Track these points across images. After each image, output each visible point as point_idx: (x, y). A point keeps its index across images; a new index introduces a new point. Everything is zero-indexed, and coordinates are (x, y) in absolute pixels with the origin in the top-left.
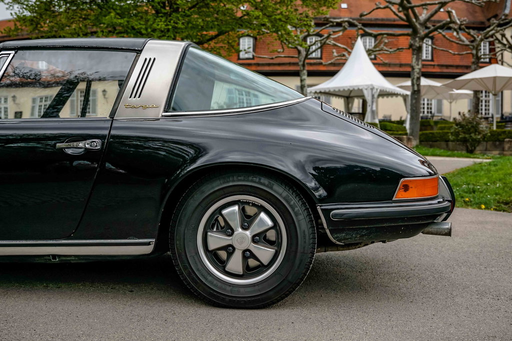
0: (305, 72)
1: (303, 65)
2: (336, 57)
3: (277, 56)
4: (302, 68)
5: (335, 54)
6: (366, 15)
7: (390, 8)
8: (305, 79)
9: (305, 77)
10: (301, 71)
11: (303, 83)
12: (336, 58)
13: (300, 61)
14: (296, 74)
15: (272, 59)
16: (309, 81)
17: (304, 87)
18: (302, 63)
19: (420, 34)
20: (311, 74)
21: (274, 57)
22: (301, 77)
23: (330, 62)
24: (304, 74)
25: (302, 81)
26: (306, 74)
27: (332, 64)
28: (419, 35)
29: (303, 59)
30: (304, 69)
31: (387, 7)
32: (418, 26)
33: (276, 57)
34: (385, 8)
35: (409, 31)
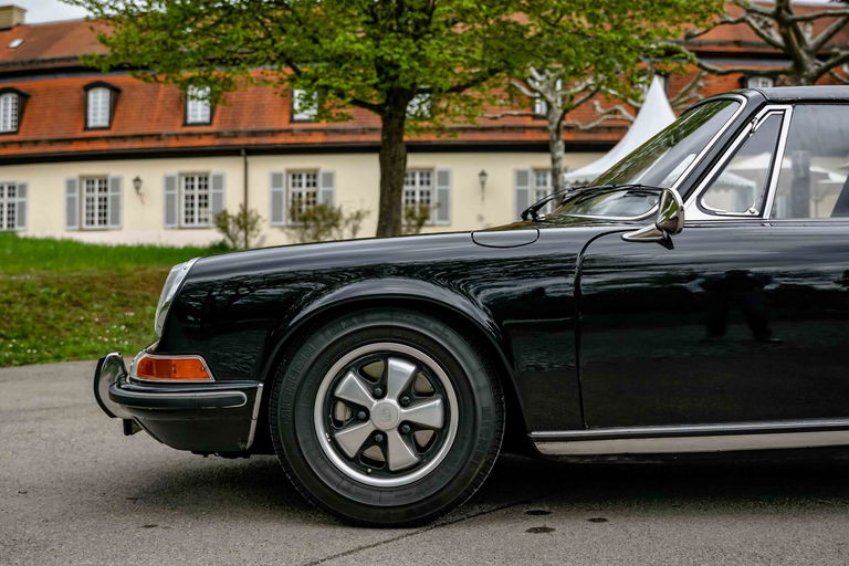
0: (561, 144)
1: (558, 131)
2: (603, 115)
3: (504, 112)
4: (555, 137)
5: (599, 109)
6: (699, 35)
7: (749, 23)
8: (560, 158)
9: (560, 153)
10: (554, 142)
11: (557, 166)
12: (605, 117)
13: (551, 123)
14: (543, 148)
15: (495, 118)
16: (567, 160)
17: (560, 172)
18: (554, 126)
19: (808, 70)
20: (571, 148)
21: (498, 115)
22: (553, 153)
23: (593, 125)
24: (559, 148)
25: (554, 161)
26: (563, 147)
27: (596, 129)
28: (806, 73)
29: (557, 120)
30: (558, 139)
31: (743, 20)
32: (805, 56)
33: (503, 116)
34: (738, 22)
35: (788, 65)
